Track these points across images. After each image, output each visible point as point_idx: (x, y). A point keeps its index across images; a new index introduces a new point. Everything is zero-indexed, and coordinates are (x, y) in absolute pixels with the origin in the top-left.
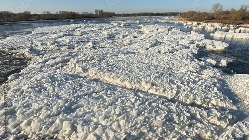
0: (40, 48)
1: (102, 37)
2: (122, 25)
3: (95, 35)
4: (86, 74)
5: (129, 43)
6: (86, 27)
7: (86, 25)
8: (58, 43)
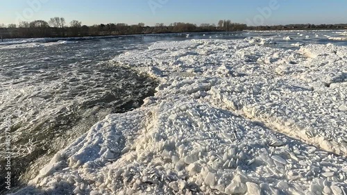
0: (162, 68)
1: (238, 59)
2: (262, 43)
3: (227, 55)
4: (239, 112)
5: (286, 71)
6: (210, 43)
7: (210, 41)
8: (182, 63)
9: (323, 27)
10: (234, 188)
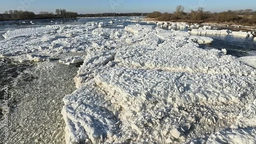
2: (100, 26)
4: (145, 67)
8: (59, 45)
9: (122, 15)
10: (195, 99)
